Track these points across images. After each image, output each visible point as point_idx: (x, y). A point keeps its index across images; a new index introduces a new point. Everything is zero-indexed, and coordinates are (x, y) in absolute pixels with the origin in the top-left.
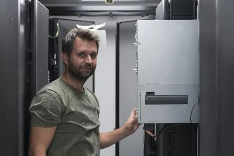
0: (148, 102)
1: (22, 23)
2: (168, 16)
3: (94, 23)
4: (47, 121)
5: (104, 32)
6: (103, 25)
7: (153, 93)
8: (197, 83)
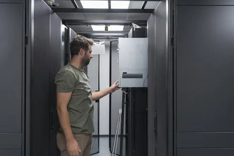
0: (124, 77)
1: (62, 41)
2: (134, 36)
3: (99, 41)
4: (67, 90)
5: (104, 45)
6: (103, 42)
7: (126, 73)
8: (147, 68)
